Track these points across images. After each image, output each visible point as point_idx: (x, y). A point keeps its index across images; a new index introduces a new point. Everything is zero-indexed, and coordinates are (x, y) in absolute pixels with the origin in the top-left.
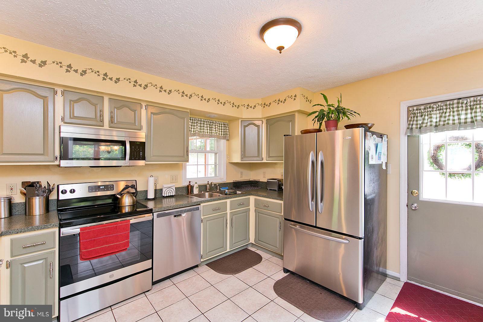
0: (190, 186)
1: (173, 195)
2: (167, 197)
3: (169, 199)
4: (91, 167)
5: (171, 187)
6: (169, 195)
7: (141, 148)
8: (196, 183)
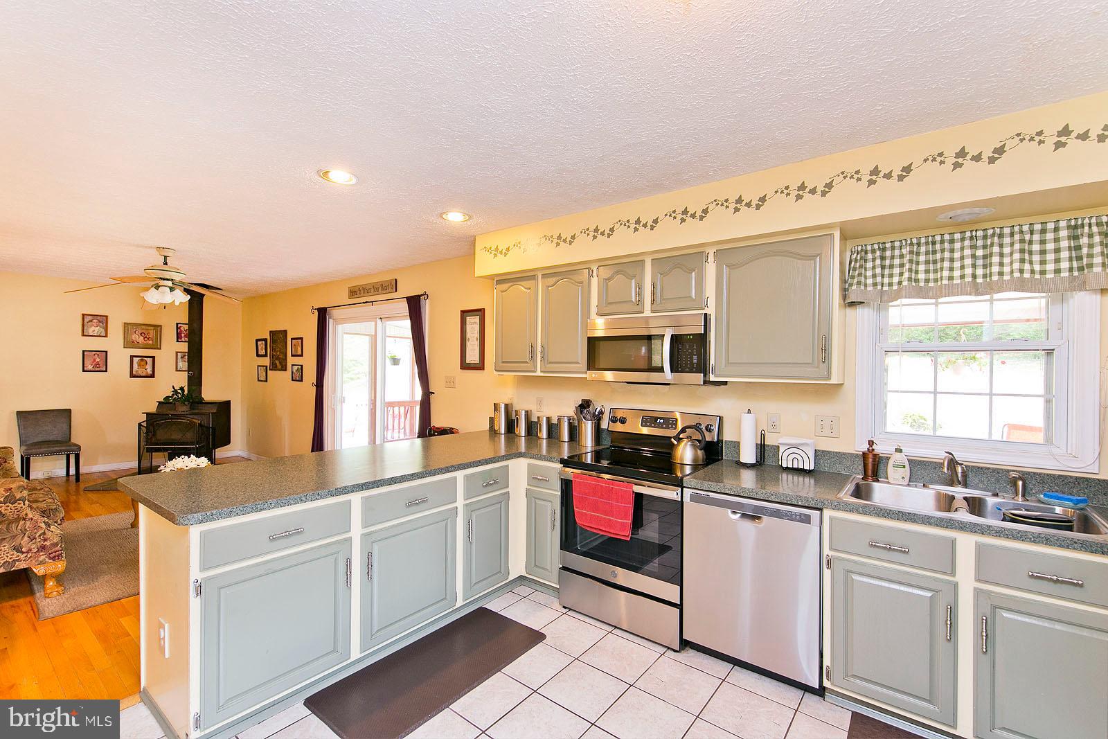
0: (871, 456)
1: (807, 467)
2: (788, 469)
3: (795, 478)
4: (628, 383)
5: (800, 445)
6: (795, 466)
7: (695, 347)
8: (899, 450)
